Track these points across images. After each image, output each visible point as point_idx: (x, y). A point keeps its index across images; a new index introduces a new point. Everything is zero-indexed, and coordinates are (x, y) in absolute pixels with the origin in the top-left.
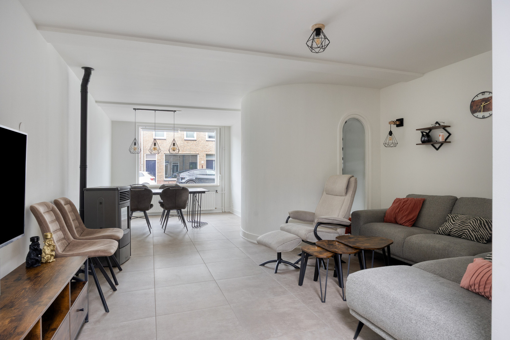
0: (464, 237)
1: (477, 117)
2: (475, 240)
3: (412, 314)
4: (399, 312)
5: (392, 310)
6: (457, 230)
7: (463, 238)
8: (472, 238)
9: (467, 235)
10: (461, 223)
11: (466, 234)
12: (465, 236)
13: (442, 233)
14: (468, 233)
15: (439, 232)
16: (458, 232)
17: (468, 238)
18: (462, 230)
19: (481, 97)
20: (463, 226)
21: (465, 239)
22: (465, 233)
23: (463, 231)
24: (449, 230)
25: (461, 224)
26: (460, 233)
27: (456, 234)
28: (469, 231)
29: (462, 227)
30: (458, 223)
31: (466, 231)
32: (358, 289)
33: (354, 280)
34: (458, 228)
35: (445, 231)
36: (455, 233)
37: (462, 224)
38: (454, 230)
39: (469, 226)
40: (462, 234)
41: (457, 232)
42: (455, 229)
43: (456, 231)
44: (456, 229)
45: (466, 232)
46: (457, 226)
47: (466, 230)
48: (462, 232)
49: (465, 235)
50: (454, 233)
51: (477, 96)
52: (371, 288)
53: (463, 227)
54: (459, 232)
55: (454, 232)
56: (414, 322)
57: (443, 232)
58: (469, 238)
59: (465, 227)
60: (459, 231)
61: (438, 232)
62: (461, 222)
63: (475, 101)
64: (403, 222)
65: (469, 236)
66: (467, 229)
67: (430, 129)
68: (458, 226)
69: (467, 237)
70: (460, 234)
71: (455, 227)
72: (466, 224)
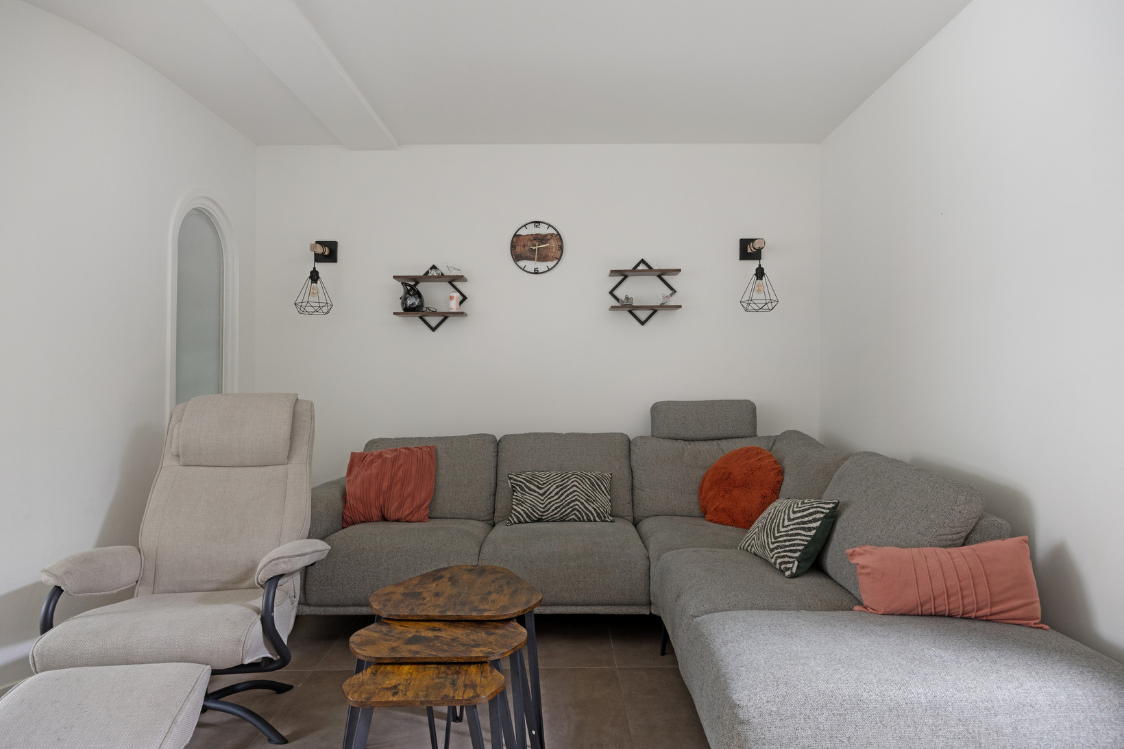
0: (574, 517)
1: (523, 269)
2: (597, 519)
3: (996, 715)
4: (962, 728)
5: (940, 733)
6: (559, 507)
7: (570, 520)
8: (591, 516)
9: (580, 512)
10: (559, 489)
11: (578, 511)
12: (576, 515)
13: (525, 520)
14: (582, 507)
15: (518, 518)
16: (562, 508)
17: (583, 517)
18: (569, 503)
19: (531, 230)
20: (566, 494)
21: (575, 520)
22: (576, 509)
23: (571, 505)
24: (542, 510)
25: (559, 491)
26: (566, 511)
27: (558, 515)
28: (582, 503)
29: (565, 498)
30: (553, 490)
31: (578, 505)
32: (805, 731)
33: (774, 709)
34: (559, 500)
35: (533, 514)
36: (556, 514)
37: (563, 491)
38: (553, 508)
39: (578, 493)
40: (571, 511)
41: (560, 511)
42: (553, 505)
43: (557, 508)
44: (556, 503)
45: (577, 507)
46: (555, 498)
47: (577, 502)
48: (569, 508)
49: (577, 513)
50: (554, 513)
51: (525, 226)
52: (848, 707)
53: (567, 496)
54: (564, 510)
55: (553, 511)
56: (1008, 730)
57: (528, 516)
58: (585, 518)
59: (571, 496)
60: (564, 507)
61: (515, 519)
62: (557, 487)
63: (520, 235)
64: (407, 513)
65: (586, 514)
66: (576, 500)
67: (417, 280)
68: (557, 497)
69: (582, 515)
70: (567, 513)
71: (552, 499)
72: (569, 489)
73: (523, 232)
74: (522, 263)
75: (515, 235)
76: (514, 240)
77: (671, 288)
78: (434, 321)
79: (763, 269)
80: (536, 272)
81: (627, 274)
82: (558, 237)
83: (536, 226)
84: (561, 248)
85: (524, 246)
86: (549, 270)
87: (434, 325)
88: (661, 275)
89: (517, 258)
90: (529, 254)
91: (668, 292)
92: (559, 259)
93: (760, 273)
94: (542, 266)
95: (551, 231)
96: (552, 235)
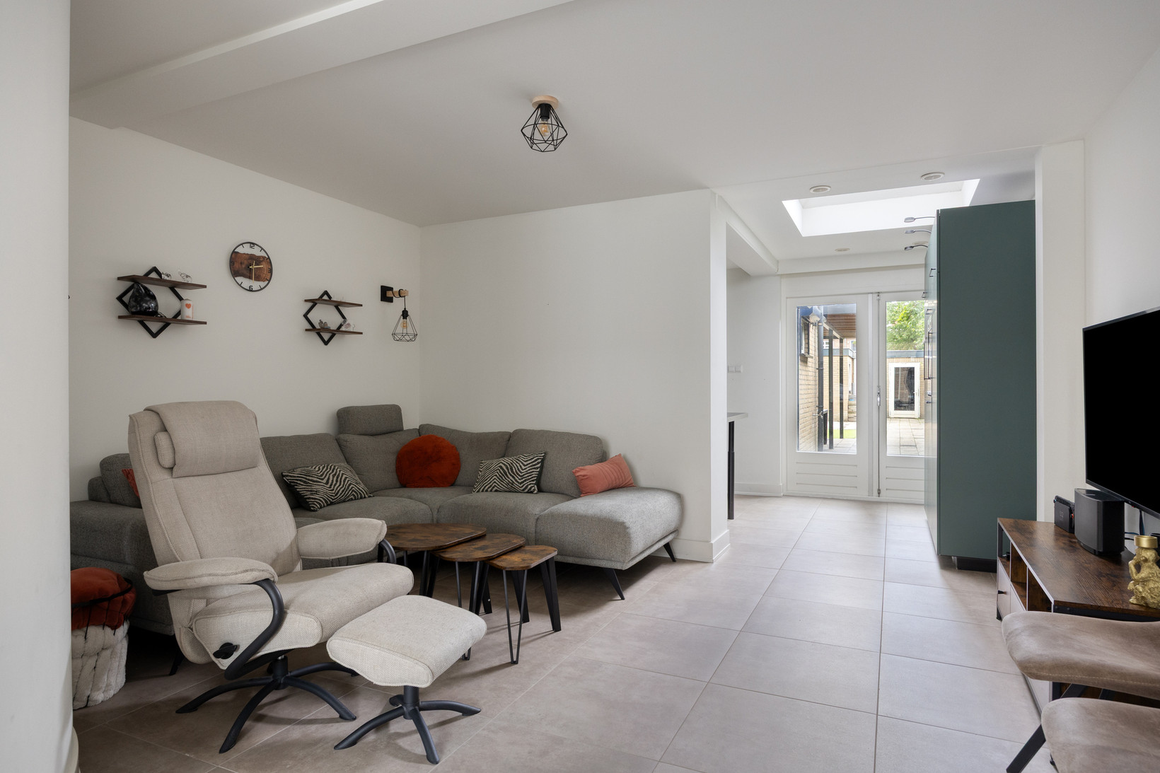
73: (240, 250)
74: (239, 279)
75: (234, 252)
76: (233, 256)
77: (343, 317)
78: (154, 326)
79: (407, 312)
80: (251, 290)
81: (317, 302)
82: (268, 260)
83: (251, 247)
84: (271, 271)
85: (241, 263)
86: (262, 289)
87: (154, 330)
88: (338, 305)
89: (235, 273)
90: (245, 272)
91: (340, 320)
92: (269, 281)
93: (405, 314)
94: (256, 285)
95: (263, 254)
96: (264, 257)
